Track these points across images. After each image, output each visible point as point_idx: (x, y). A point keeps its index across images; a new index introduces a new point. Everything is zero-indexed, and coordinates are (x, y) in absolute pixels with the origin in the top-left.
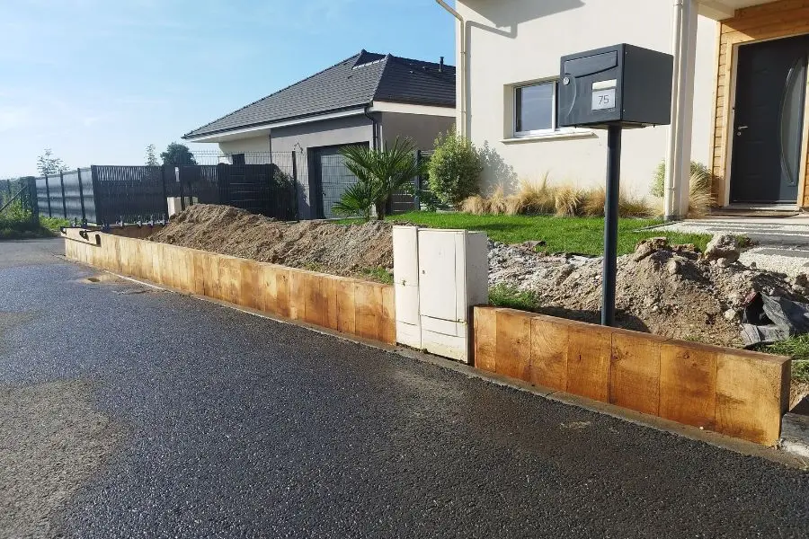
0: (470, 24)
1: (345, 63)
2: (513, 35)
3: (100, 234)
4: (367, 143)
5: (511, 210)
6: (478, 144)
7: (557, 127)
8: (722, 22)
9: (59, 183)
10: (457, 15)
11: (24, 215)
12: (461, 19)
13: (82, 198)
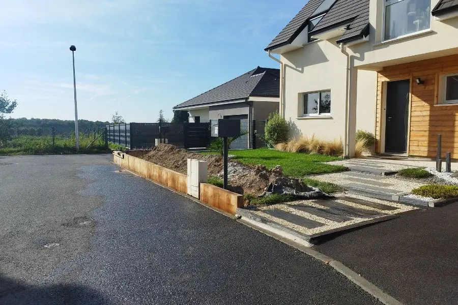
0: (286, 65)
1: (249, 73)
2: (302, 72)
3: (125, 154)
4: (247, 115)
5: (294, 151)
6: (287, 119)
7: (320, 113)
8: (378, 72)
9: (118, 129)
10: (280, 62)
11: (102, 143)
12: (282, 63)
13: (126, 136)
